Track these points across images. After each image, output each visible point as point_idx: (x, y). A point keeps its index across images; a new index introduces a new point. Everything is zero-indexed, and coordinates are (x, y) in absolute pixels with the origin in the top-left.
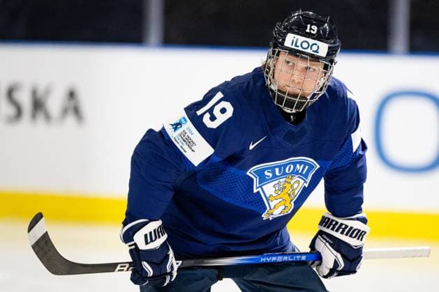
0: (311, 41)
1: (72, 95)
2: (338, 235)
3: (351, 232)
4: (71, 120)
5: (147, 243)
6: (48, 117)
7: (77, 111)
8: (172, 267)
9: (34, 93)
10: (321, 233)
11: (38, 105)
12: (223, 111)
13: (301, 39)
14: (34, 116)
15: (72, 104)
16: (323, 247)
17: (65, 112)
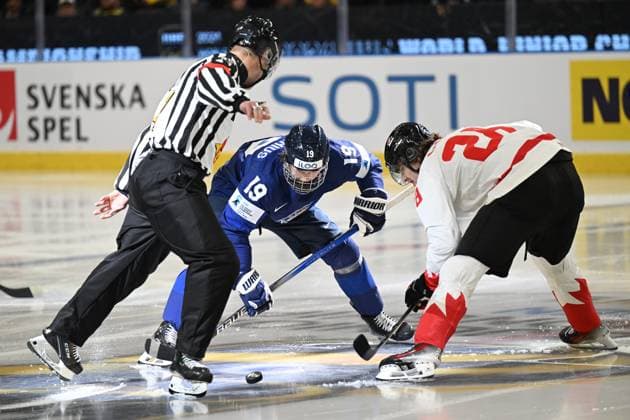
0: (311, 164)
1: (137, 89)
2: (365, 209)
3: (374, 206)
4: (137, 105)
5: (246, 289)
6: (122, 105)
7: (141, 100)
8: (270, 297)
9: (113, 88)
10: (356, 210)
11: (116, 97)
12: (260, 190)
13: (304, 163)
14: (113, 105)
15: (137, 96)
16: (358, 220)
17: (133, 101)
